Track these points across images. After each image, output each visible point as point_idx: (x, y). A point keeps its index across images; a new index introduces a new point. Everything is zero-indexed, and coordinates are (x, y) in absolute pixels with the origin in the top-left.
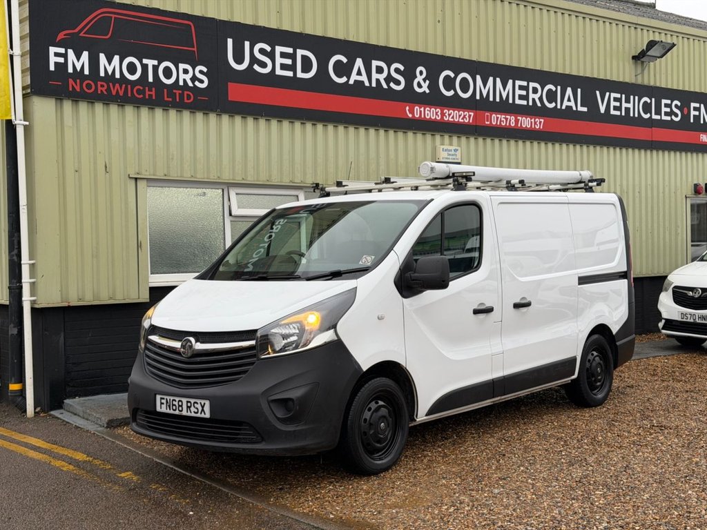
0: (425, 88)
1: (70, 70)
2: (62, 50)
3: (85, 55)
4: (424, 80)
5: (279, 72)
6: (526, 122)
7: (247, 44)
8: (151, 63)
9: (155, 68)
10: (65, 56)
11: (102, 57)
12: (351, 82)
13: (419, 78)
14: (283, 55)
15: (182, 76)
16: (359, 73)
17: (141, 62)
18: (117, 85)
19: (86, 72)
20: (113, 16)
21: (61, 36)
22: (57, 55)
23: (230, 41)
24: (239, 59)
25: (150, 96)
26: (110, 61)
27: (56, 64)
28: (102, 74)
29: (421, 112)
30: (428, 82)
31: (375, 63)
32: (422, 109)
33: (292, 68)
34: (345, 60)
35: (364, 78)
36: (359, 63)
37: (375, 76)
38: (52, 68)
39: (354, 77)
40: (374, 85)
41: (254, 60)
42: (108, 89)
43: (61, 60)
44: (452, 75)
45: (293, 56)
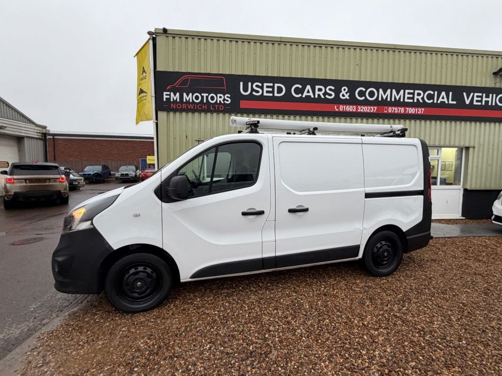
0: (347, 97)
1: (172, 100)
2: (169, 93)
3: (178, 94)
4: (346, 93)
5: (265, 94)
6: (411, 111)
7: (250, 84)
8: (205, 95)
9: (207, 97)
10: (170, 95)
11: (185, 94)
12: (304, 96)
13: (343, 92)
14: (268, 87)
15: (219, 99)
16: (308, 92)
17: (201, 95)
18: (191, 105)
19: (178, 100)
20: (190, 78)
21: (168, 88)
22: (166, 95)
23: (241, 83)
24: (246, 90)
25: (205, 108)
26: (188, 95)
27: (166, 98)
28: (185, 101)
29: (343, 108)
30: (348, 94)
31: (317, 87)
32: (345, 107)
33: (273, 92)
34: (300, 87)
35: (311, 94)
36: (308, 87)
37: (317, 93)
38: (165, 100)
39: (305, 94)
40: (316, 96)
41: (253, 90)
42: (187, 107)
43: (168, 97)
44: (364, 90)
45: (273, 87)
